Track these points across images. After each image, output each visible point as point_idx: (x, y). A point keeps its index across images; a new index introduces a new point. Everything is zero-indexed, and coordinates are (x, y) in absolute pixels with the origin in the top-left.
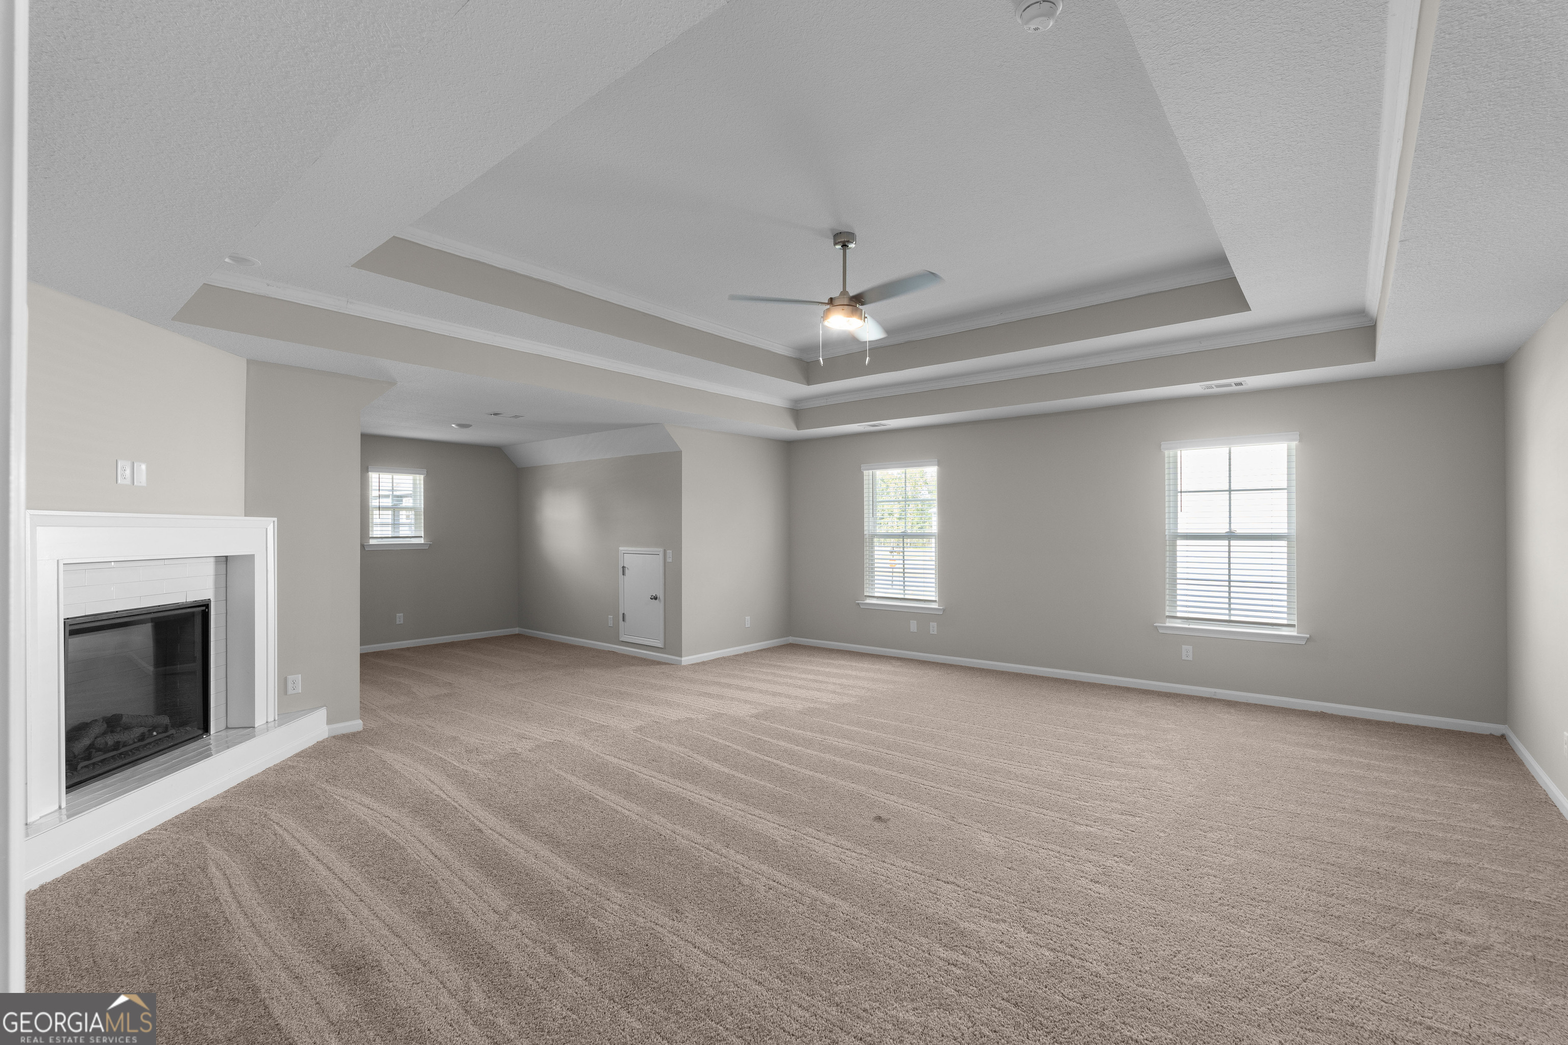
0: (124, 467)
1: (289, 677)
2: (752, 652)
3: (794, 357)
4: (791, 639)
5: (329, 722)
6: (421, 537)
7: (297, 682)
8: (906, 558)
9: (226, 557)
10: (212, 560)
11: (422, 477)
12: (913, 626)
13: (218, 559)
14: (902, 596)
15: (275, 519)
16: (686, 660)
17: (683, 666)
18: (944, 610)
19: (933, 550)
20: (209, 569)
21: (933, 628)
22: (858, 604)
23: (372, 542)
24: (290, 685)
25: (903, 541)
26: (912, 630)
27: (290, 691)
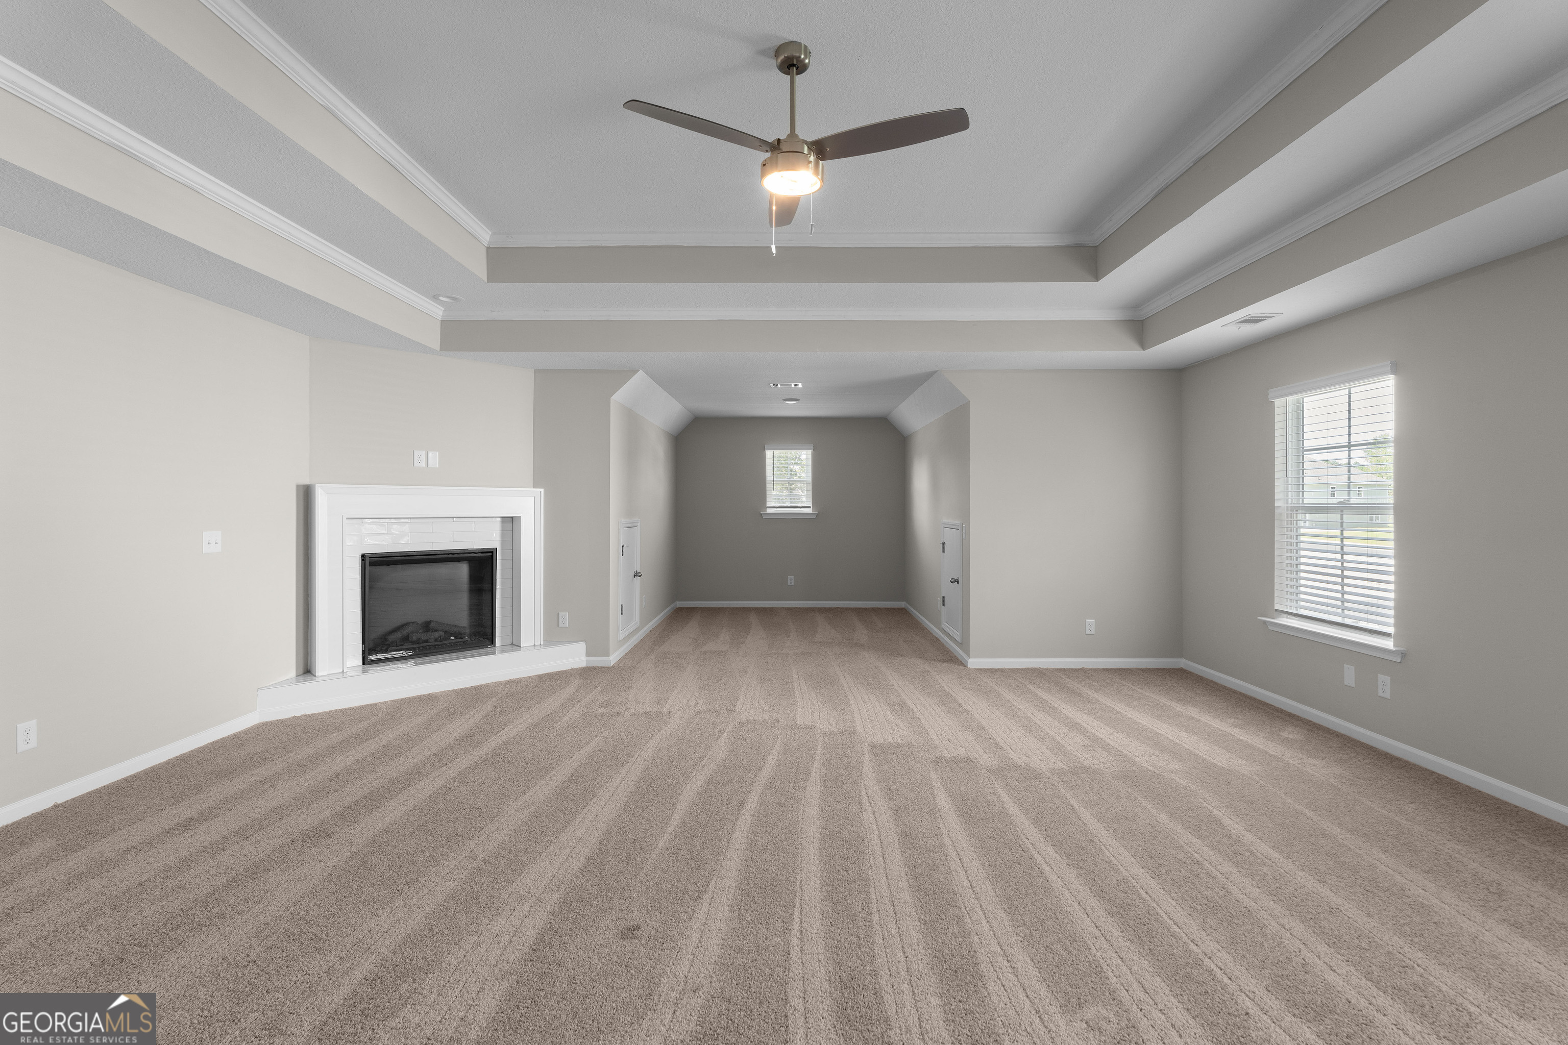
0: (420, 455)
1: (560, 613)
2: (1095, 670)
3: (1062, 245)
4: (1182, 663)
5: (588, 654)
6: (810, 507)
7: (565, 619)
8: (1345, 549)
9: (512, 517)
10: (499, 519)
11: (810, 452)
12: (1349, 675)
13: (504, 519)
14: (1339, 619)
15: (542, 490)
16: (974, 662)
17: (970, 669)
18: (1403, 655)
19: (1391, 536)
20: (497, 525)
21: (1384, 685)
22: (1265, 622)
23: (769, 511)
24: (561, 620)
25: (1342, 518)
26: (1346, 683)
27: (561, 625)
